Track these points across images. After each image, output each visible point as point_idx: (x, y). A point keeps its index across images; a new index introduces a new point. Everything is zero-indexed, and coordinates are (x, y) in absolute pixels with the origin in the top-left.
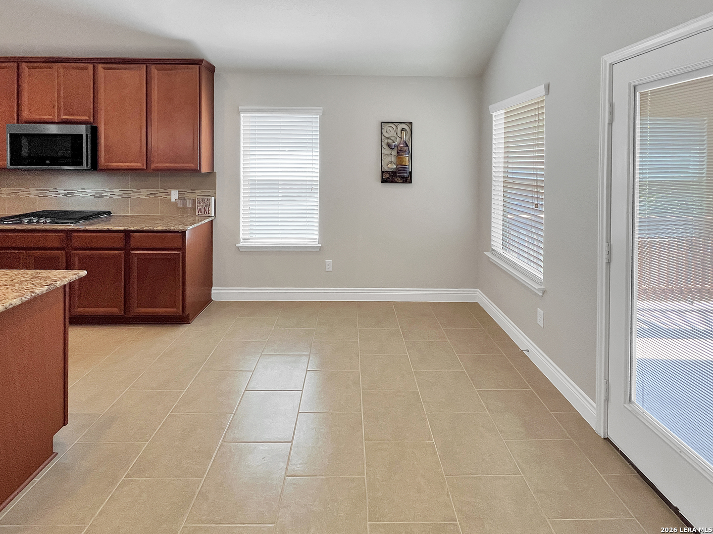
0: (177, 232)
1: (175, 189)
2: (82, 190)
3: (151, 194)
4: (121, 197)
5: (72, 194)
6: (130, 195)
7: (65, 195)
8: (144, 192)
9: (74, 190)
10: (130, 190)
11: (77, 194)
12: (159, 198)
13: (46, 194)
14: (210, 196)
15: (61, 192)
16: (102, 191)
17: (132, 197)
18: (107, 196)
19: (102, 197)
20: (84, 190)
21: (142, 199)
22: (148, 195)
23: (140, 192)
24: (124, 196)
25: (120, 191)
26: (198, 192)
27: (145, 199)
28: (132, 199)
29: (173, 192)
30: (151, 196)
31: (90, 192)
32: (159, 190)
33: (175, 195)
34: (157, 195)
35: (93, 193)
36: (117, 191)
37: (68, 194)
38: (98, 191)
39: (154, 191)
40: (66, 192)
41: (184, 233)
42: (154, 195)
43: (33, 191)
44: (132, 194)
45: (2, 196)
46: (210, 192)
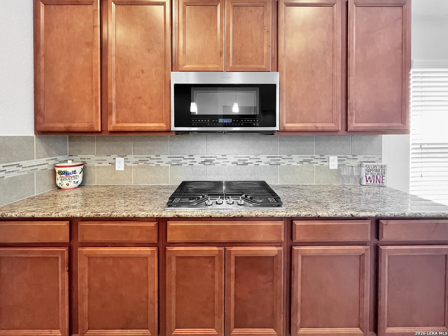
1: (334, 154)
2: (222, 157)
3: (305, 161)
4: (268, 165)
5: (211, 161)
6: (279, 162)
7: (203, 162)
8: (296, 158)
9: (214, 157)
10: (279, 156)
11: (216, 161)
12: (314, 165)
13: (180, 162)
14: (374, 162)
15: (198, 159)
16: (246, 157)
17: (281, 165)
18: (252, 163)
19: (247, 164)
20: (225, 157)
21: (293, 166)
22: (301, 162)
23: (292, 159)
24: (271, 163)
25: (267, 157)
26: (360, 157)
27: (297, 167)
28: (282, 166)
29: (331, 158)
30: (304, 163)
31: (231, 158)
32: (314, 156)
33: (333, 163)
34: (312, 162)
35: (236, 160)
36: (264, 158)
37: (206, 161)
38: (241, 157)
39: (308, 157)
40: (203, 160)
42: (309, 161)
43: (165, 158)
44: (282, 161)
45: (128, 164)
46: (374, 157)
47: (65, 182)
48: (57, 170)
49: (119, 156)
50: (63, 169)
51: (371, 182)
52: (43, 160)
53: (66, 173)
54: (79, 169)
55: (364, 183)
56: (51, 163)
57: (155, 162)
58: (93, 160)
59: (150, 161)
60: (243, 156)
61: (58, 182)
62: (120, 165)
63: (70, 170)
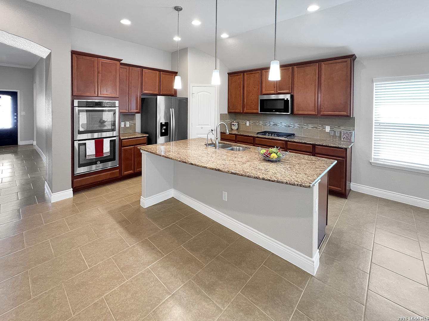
0: (342, 148)
1: (328, 125)
2: (281, 123)
3: (314, 127)
4: (298, 127)
5: (276, 125)
7: (273, 125)
9: (278, 123)
10: (303, 124)
11: (278, 125)
12: (318, 129)
13: (266, 124)
15: (272, 123)
16: (290, 124)
18: (292, 126)
19: (290, 127)
21: (309, 129)
22: (312, 128)
23: (309, 126)
24: (300, 127)
26: (342, 128)
28: (304, 129)
29: (327, 127)
31: (284, 124)
32: (319, 125)
33: (328, 129)
35: (286, 125)
36: (297, 125)
37: (275, 124)
39: (316, 126)
40: (274, 124)
41: (346, 149)
42: (316, 128)
43: (261, 122)
44: (304, 127)
45: (250, 124)
46: (350, 128)
47: (234, 128)
48: (232, 123)
49: (248, 121)
50: (233, 123)
51: (345, 139)
52: (229, 121)
53: (234, 125)
54: (237, 124)
55: (342, 140)
56: (231, 121)
57: (258, 124)
58: (241, 122)
59: (257, 123)
60: (288, 124)
61: (232, 127)
62: (248, 124)
63: (235, 124)
